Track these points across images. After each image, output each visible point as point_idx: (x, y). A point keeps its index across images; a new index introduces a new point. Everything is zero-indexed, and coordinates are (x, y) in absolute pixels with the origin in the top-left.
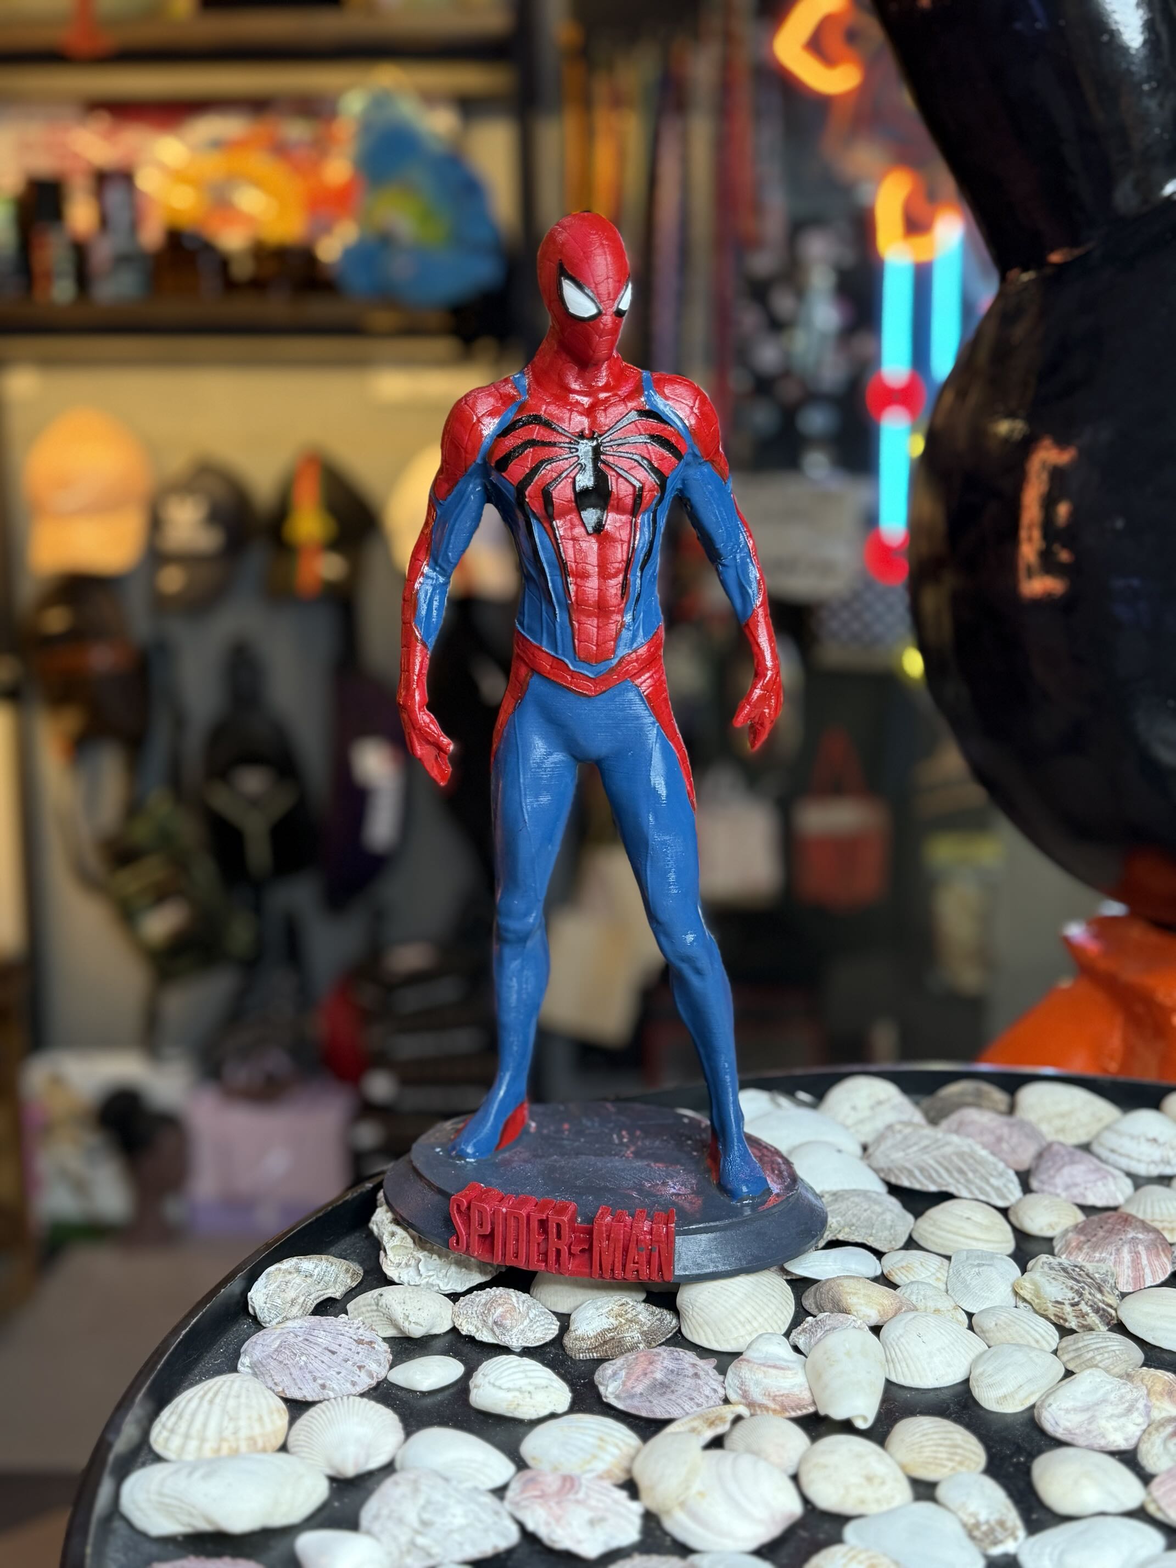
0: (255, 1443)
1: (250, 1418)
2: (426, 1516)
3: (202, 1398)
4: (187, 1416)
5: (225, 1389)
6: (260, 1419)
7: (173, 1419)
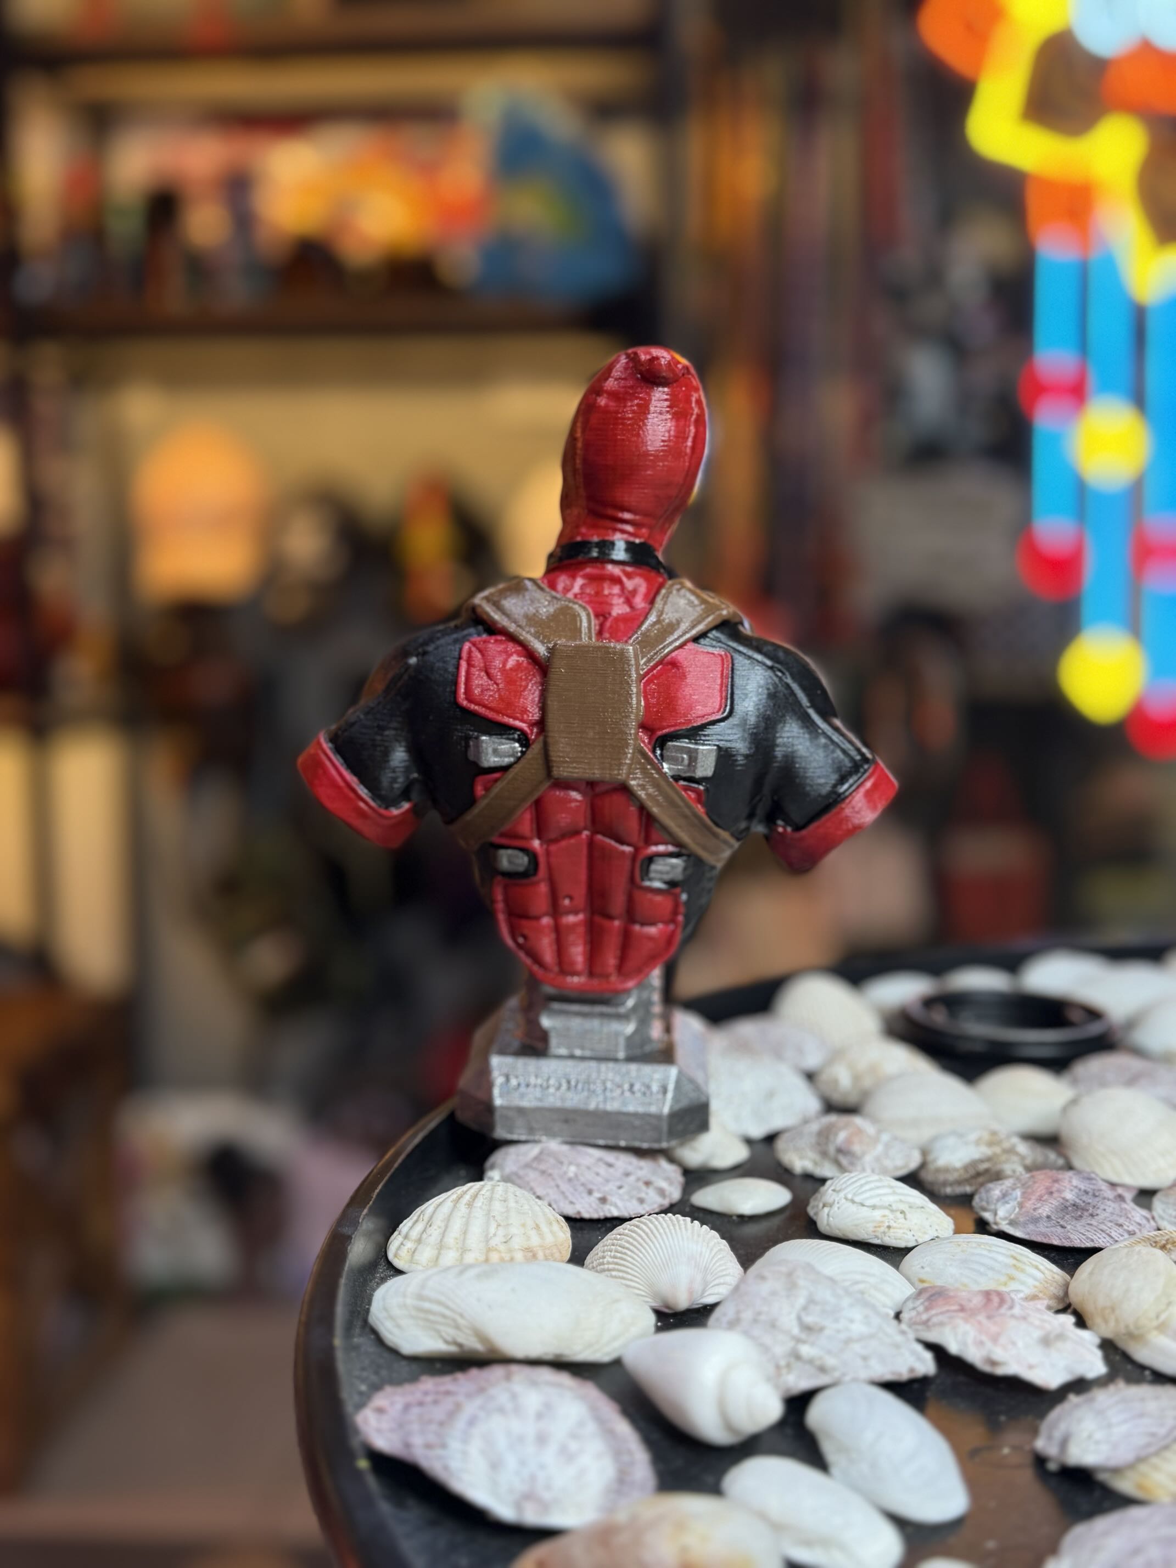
1: (524, 1225)
2: (809, 1319)
3: (455, 1204)
4: (438, 1221)
6: (537, 1227)
7: (419, 1227)
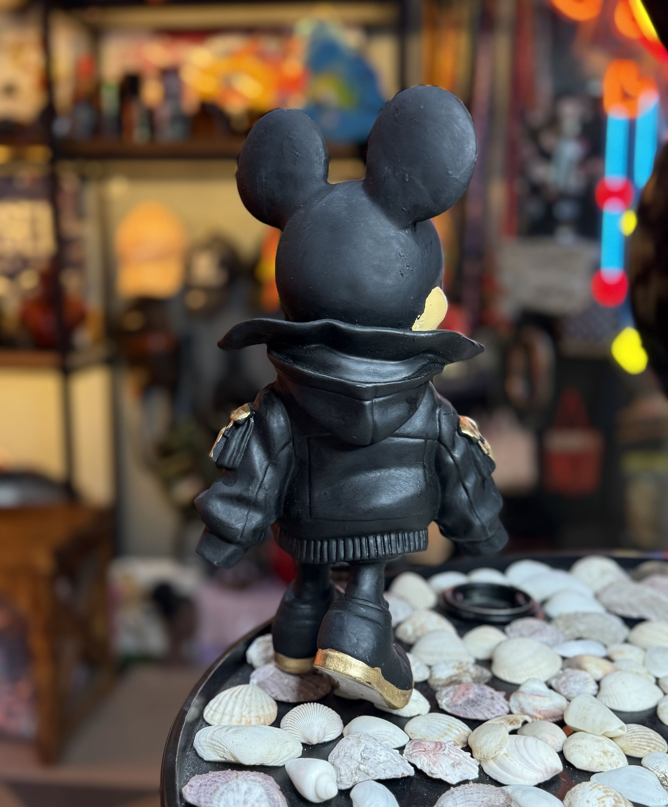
0: (260, 719)
1: (257, 706)
3: (232, 695)
4: (223, 703)
5: (244, 691)
6: (263, 707)
7: (216, 705)
